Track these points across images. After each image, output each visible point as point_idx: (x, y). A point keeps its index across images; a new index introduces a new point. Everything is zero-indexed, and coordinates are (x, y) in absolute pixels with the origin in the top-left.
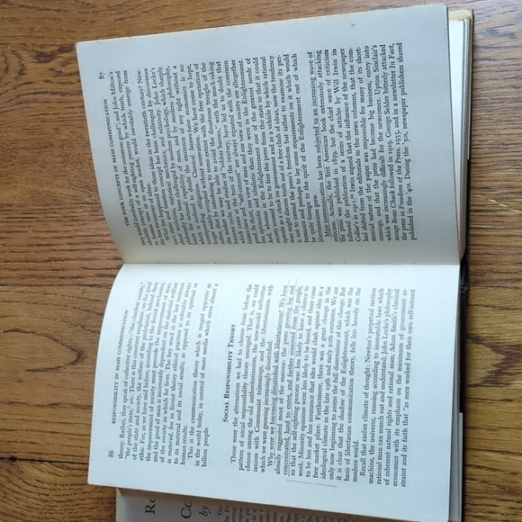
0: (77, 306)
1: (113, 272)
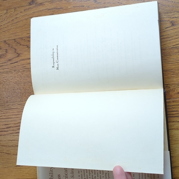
1: (6, 130)
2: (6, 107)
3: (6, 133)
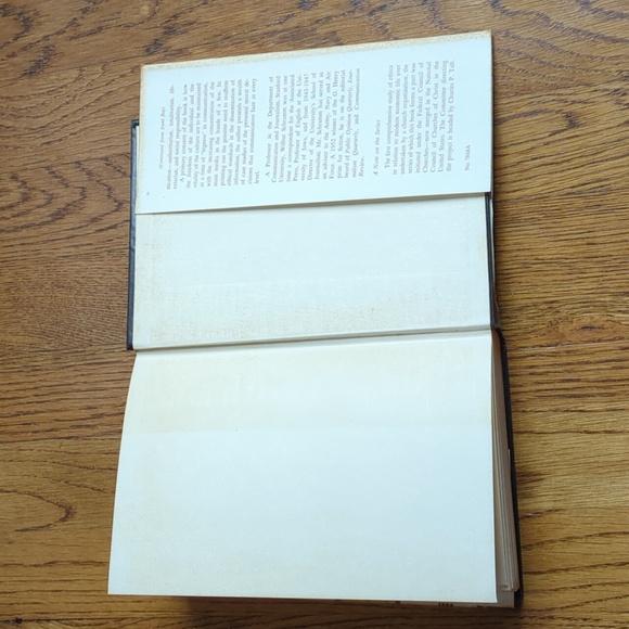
0: (56, 460)
1: (89, 422)
2: (88, 357)
3: (89, 431)
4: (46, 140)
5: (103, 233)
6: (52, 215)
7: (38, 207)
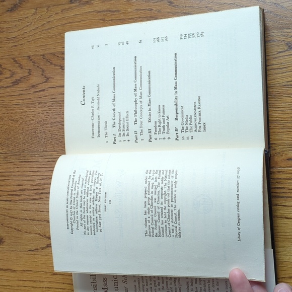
1: (18, 193)
2: (21, 158)
3: (17, 198)
4: (14, 44)
5: (37, 93)
6: (13, 83)
7: (6, 78)
